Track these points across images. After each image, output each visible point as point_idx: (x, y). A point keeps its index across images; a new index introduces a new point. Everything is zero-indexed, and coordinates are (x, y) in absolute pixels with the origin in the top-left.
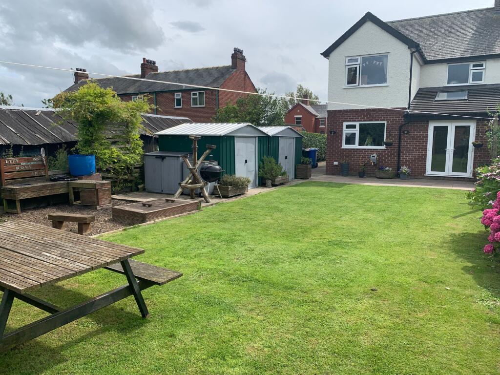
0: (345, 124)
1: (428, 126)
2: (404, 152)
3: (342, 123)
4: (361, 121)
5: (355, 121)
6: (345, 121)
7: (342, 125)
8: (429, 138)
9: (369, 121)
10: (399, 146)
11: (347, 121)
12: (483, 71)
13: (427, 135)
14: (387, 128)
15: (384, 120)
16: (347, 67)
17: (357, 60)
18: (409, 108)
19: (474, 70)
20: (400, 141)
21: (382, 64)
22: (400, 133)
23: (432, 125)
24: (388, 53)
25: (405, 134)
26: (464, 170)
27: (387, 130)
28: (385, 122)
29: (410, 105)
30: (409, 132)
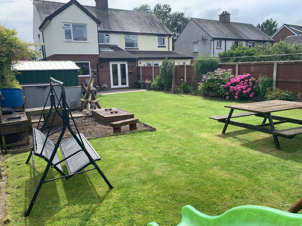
1: (109, 64)
2: (100, 77)
4: (76, 61)
8: (110, 70)
9: (81, 61)
10: (98, 74)
12: (109, 38)
13: (109, 68)
14: (91, 65)
15: (88, 61)
16: (64, 29)
17: (69, 25)
18: (99, 55)
19: (106, 37)
20: (98, 72)
21: (81, 29)
22: (98, 68)
23: (111, 64)
24: (87, 24)
25: (101, 68)
26: (125, 84)
27: (91, 66)
28: (89, 62)
29: (99, 53)
30: (103, 67)
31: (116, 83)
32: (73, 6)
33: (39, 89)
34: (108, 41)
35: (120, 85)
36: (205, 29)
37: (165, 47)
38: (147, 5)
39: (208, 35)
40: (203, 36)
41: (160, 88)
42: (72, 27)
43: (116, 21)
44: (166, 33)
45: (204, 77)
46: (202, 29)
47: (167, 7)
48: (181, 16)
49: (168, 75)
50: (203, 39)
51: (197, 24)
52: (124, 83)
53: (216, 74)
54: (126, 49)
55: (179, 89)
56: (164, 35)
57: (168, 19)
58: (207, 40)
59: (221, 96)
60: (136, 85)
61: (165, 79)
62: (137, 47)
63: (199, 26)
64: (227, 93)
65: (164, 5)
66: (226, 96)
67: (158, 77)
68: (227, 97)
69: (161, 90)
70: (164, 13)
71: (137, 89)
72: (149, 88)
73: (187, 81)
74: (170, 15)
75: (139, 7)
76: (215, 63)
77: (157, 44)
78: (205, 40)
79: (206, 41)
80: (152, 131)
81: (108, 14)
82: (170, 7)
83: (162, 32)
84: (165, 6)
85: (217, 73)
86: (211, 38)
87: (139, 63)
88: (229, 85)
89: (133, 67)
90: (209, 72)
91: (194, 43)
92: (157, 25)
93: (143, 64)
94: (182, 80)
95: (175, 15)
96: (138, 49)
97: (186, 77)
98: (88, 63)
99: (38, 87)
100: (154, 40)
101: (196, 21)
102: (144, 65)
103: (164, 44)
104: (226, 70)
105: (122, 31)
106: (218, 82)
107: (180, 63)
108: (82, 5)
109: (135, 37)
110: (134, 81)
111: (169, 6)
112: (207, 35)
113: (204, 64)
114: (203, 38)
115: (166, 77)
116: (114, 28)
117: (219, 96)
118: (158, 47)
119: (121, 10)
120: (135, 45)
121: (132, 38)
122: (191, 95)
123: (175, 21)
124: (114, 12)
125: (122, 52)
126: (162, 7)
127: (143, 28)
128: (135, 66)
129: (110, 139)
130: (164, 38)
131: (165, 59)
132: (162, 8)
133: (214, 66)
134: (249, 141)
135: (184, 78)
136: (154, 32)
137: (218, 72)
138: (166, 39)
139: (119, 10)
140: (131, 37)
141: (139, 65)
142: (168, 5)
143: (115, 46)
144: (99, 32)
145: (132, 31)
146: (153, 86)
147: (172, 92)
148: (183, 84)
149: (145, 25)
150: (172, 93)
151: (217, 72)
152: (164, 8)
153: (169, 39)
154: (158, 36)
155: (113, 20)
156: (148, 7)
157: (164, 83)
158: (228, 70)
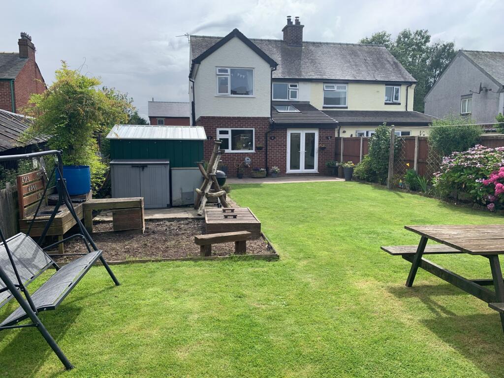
0: (218, 130)
1: (286, 133)
2: (270, 154)
3: (216, 129)
4: (233, 127)
5: (228, 127)
6: (218, 127)
7: (216, 131)
8: (286, 142)
9: (240, 127)
10: (266, 149)
11: (221, 127)
12: (297, 91)
13: (286, 140)
14: (255, 134)
15: (253, 127)
16: (218, 76)
17: (226, 71)
18: (271, 118)
19: (291, 89)
20: (266, 146)
21: (245, 77)
22: (266, 138)
23: (289, 132)
24: (254, 68)
25: (271, 139)
26: (312, 167)
27: (255, 136)
28: (254, 129)
29: (271, 115)
30: (275, 138)
31: (295, 165)
32: (235, 41)
33: (134, 169)
34: (294, 95)
35: (302, 169)
36: (487, 70)
37: (400, 104)
38: (385, 34)
39: (494, 80)
40: (483, 83)
41: (369, 177)
42: (231, 73)
43: (313, 62)
44: (402, 80)
45: (445, 161)
46: (482, 70)
47: (423, 34)
48: (448, 50)
49: (384, 154)
50: (481, 89)
51: (472, 62)
52: (309, 165)
53: (469, 156)
54: (324, 108)
55: (401, 181)
56: (399, 84)
57: (424, 55)
58: (491, 90)
59: (480, 202)
60: (329, 171)
61: (379, 162)
62: (345, 104)
63: (476, 65)
64: (489, 197)
65: (417, 32)
66: (488, 202)
67: (367, 158)
68: (490, 204)
69: (371, 182)
70: (417, 44)
71: (330, 178)
72: (349, 176)
73: (418, 167)
74: (427, 48)
75: (370, 38)
76: (471, 135)
77: (384, 98)
78: (486, 90)
79: (489, 92)
80: (270, 261)
81: (301, 51)
82: (428, 34)
83: (393, 78)
84: (419, 33)
85: (472, 155)
86: (500, 86)
87: (341, 131)
88: (494, 180)
89: (327, 138)
90: (457, 151)
91: (465, 97)
92: (388, 66)
93: (349, 133)
94: (408, 164)
95: (437, 47)
96: (347, 108)
97: (418, 160)
98: (252, 130)
99: (133, 166)
100: (378, 92)
101: (470, 57)
102: (352, 135)
103: (397, 98)
104: (492, 150)
105: (319, 77)
106: (471, 174)
107: (424, 133)
108: (248, 38)
109: (342, 88)
110: (326, 164)
111: (426, 32)
112: (491, 81)
113: (448, 135)
114: (482, 86)
115: (379, 158)
116: (307, 73)
117: (475, 201)
118: (386, 104)
119: (324, 43)
120: (342, 101)
121: (338, 88)
122: (421, 195)
123: (436, 58)
124: (312, 48)
125: (314, 112)
126: (413, 35)
127: (359, 71)
128: (331, 137)
129: (179, 267)
130: (398, 89)
131: (383, 125)
132: (412, 37)
133: (469, 139)
134: (453, 314)
135: (412, 162)
136: (379, 79)
137: (474, 152)
138: (402, 89)
139: (320, 43)
140: (336, 88)
141: (342, 135)
142: (424, 31)
143: (303, 103)
144: (273, 80)
145: (338, 78)
146: (357, 173)
147: (388, 186)
148: (409, 173)
149: (363, 66)
150: (387, 189)
151: (472, 152)
152: (417, 37)
153: (407, 90)
154: (386, 85)
155: (307, 60)
156: (386, 37)
157: (376, 168)
158: (497, 149)
